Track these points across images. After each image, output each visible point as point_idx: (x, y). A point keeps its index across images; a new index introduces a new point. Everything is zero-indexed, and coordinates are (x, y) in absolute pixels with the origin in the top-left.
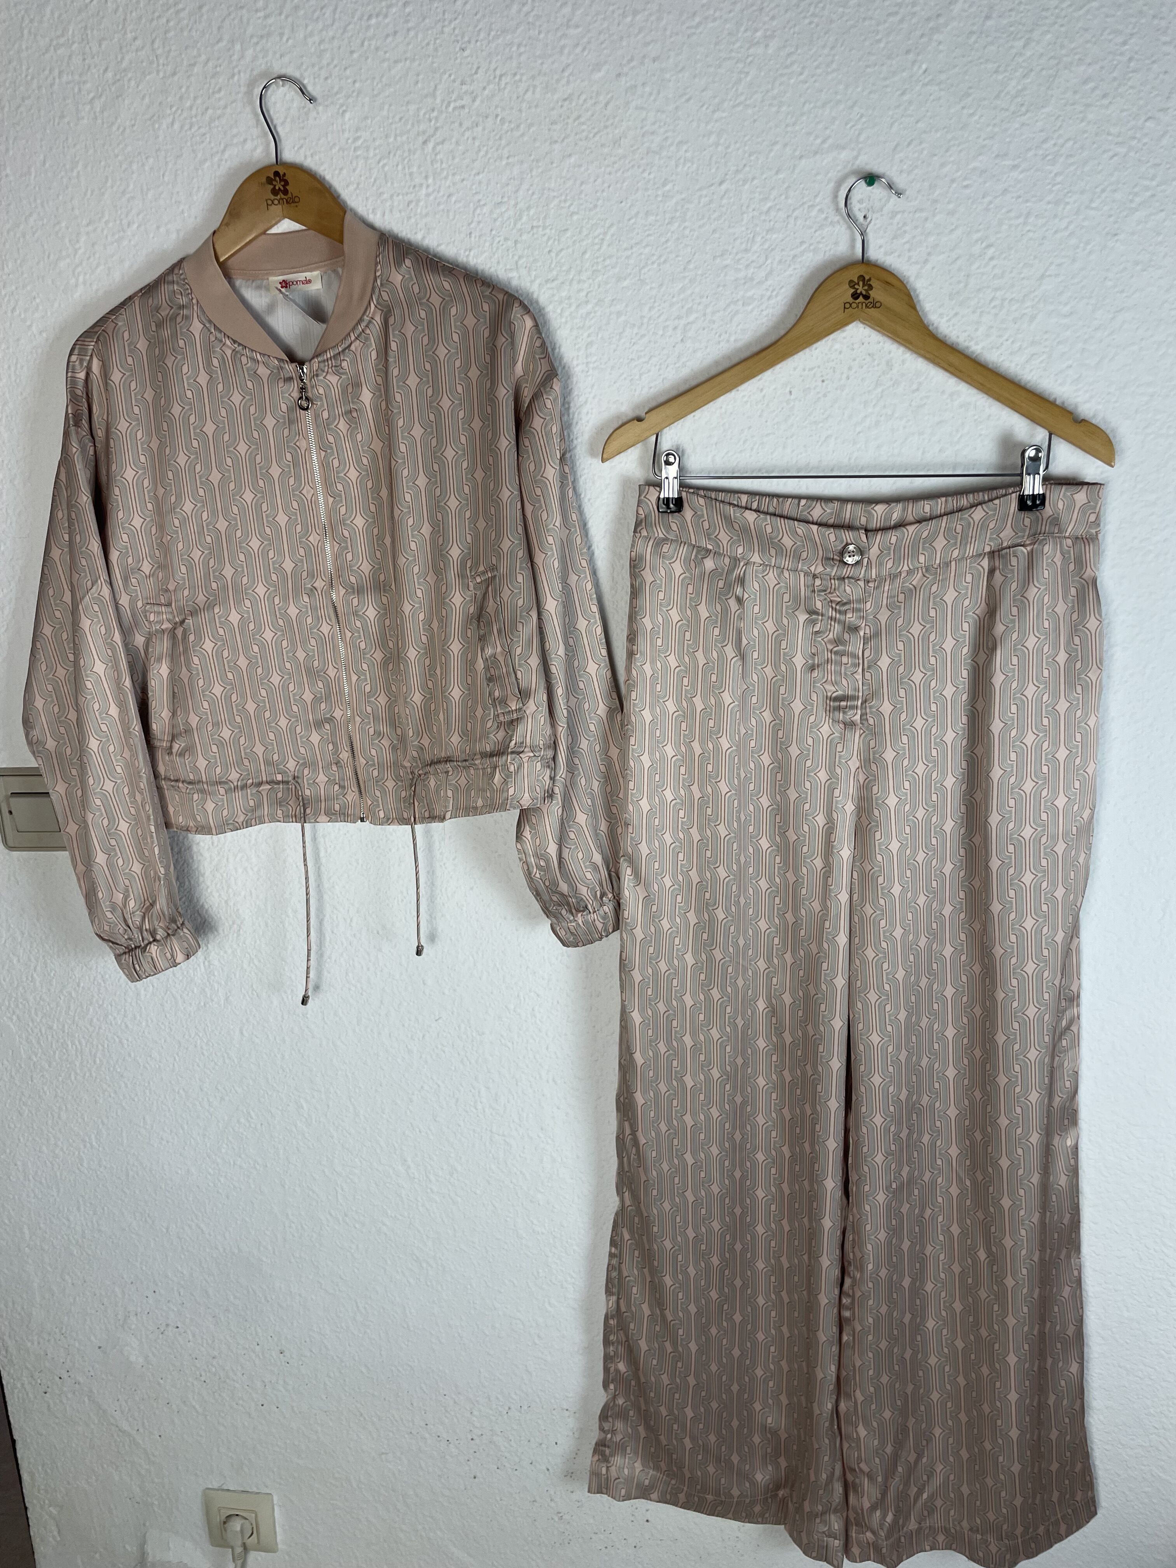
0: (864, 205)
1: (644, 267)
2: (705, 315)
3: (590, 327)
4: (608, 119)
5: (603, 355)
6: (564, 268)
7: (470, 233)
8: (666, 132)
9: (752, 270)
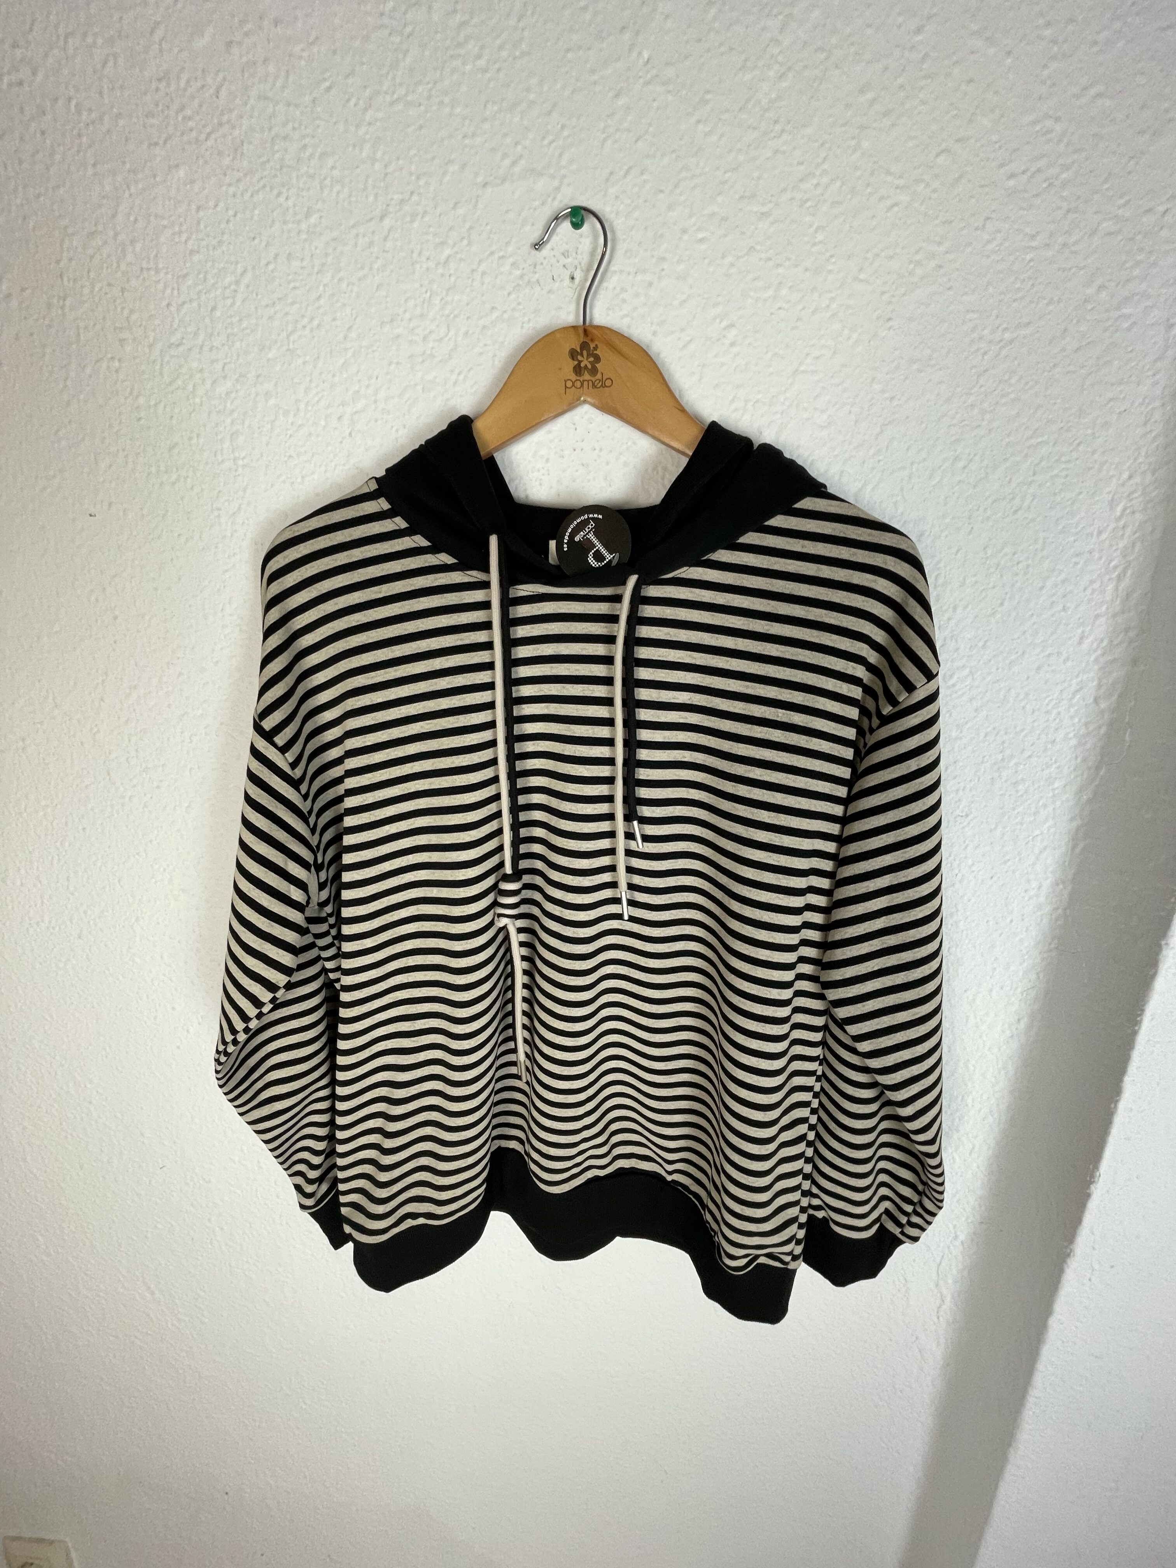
0: (569, 260)
1: (292, 333)
2: (375, 402)
3: (233, 411)
4: (222, 114)
5: (253, 449)
6: (189, 330)
7: (61, 276)
8: (304, 137)
9: (431, 345)
